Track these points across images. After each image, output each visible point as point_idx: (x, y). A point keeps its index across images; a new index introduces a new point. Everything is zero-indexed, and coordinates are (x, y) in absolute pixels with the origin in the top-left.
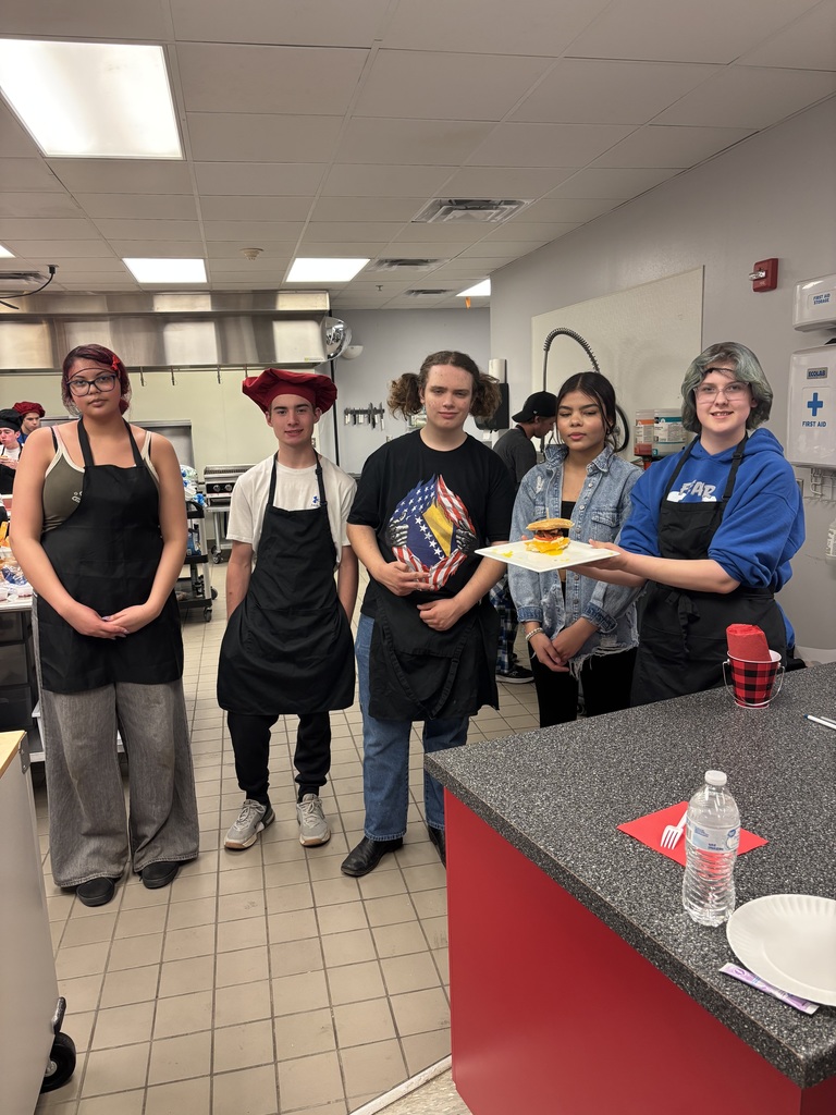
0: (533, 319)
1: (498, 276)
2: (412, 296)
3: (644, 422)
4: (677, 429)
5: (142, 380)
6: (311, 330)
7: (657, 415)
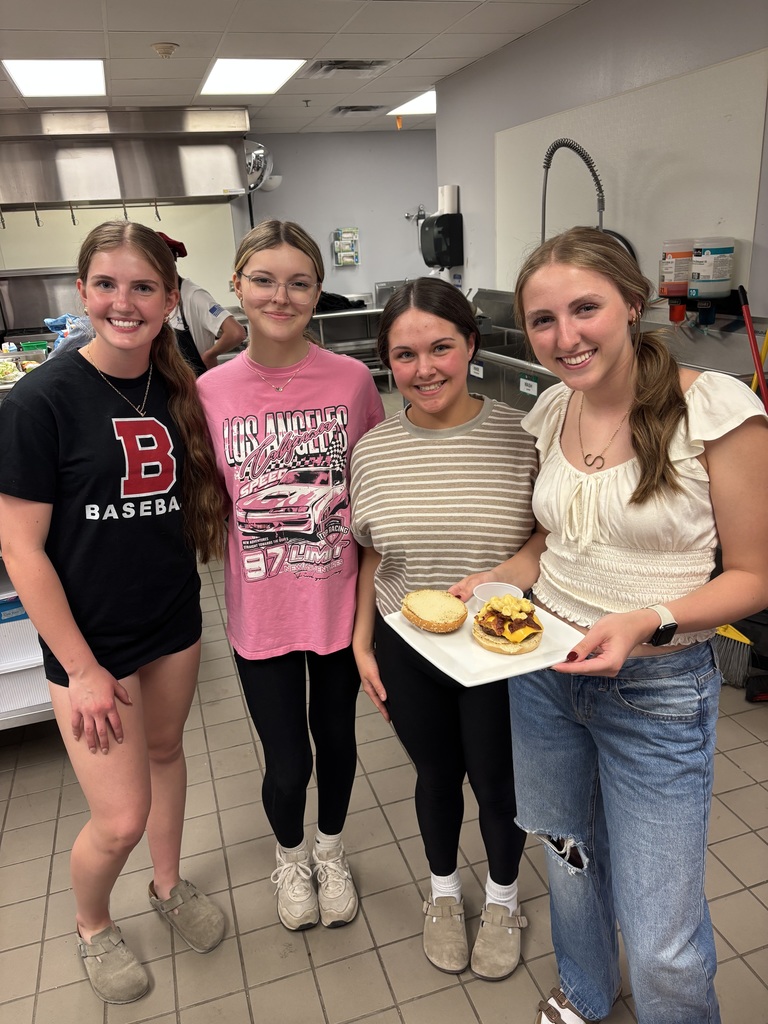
0: (498, 135)
1: (445, 87)
2: (339, 115)
3: (675, 255)
4: (723, 263)
5: (37, 219)
6: (224, 157)
7: (697, 246)
